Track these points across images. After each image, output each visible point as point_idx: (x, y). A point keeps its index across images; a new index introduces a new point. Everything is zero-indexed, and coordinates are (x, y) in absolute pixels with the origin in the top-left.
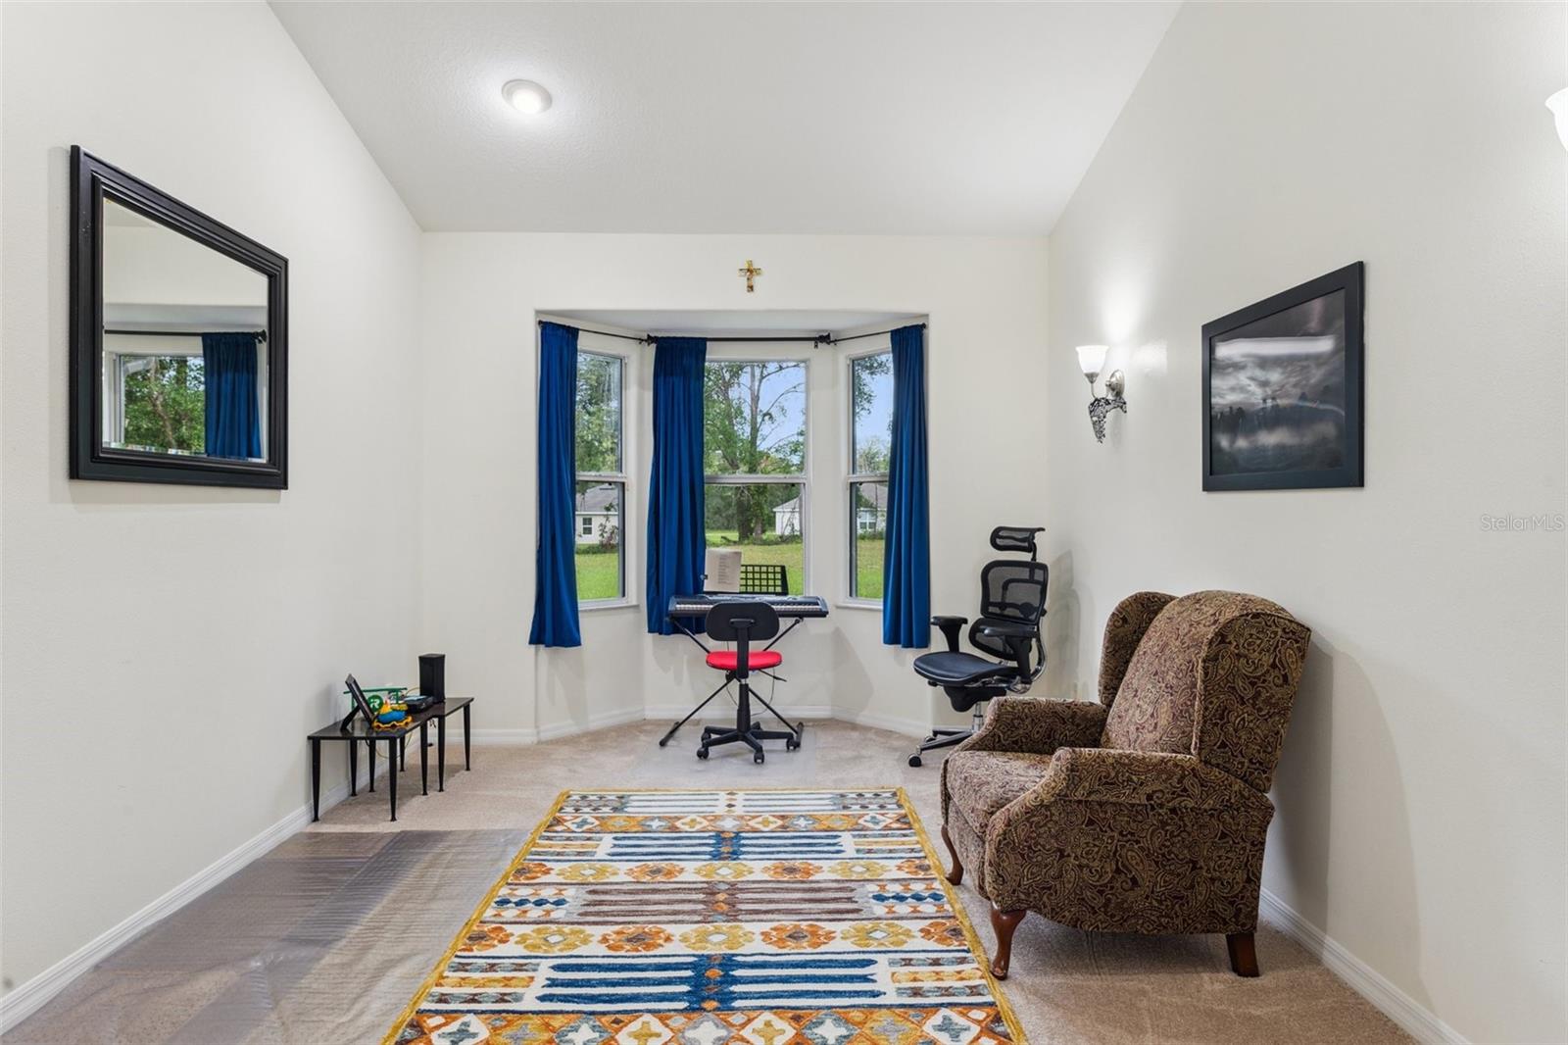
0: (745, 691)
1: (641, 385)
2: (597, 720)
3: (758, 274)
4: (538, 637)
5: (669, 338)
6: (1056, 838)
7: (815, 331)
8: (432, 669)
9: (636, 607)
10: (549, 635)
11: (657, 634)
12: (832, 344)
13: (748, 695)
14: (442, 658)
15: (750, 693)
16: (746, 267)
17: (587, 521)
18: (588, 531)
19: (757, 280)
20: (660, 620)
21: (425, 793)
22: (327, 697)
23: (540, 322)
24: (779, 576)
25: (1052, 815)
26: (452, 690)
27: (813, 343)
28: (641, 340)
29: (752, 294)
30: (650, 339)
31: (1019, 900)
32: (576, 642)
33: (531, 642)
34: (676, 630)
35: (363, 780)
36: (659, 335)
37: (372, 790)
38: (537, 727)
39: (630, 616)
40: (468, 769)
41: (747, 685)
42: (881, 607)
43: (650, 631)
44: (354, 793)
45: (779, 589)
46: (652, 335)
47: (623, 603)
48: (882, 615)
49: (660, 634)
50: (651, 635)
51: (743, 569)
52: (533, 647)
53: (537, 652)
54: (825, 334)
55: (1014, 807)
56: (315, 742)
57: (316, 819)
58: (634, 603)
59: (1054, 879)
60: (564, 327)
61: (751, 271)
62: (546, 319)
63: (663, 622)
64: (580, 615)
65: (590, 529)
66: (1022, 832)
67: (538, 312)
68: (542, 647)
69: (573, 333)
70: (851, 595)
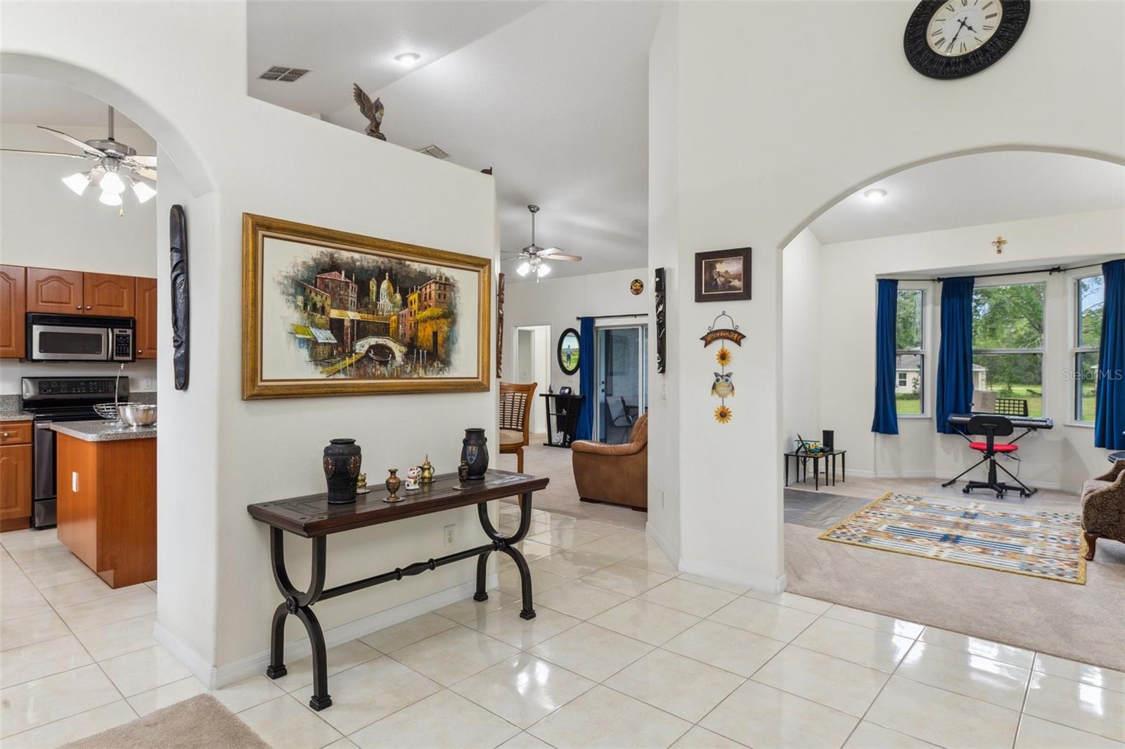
0: (993, 464)
1: (934, 303)
2: (906, 473)
3: (1005, 243)
4: (877, 428)
5: (951, 278)
6: (1117, 505)
7: (1050, 266)
8: (828, 436)
9: (931, 419)
10: (881, 428)
11: (942, 434)
12: (1062, 272)
13: (995, 467)
14: (832, 432)
15: (997, 466)
16: (997, 240)
17: (903, 376)
18: (903, 383)
19: (1004, 247)
20: (944, 426)
21: (827, 485)
22: (790, 441)
23: (878, 280)
24: (1022, 406)
25: (1115, 495)
26: (837, 446)
27: (1048, 273)
28: (934, 280)
29: (1000, 254)
30: (939, 280)
31: (1096, 528)
32: (896, 432)
33: (872, 431)
34: (954, 432)
35: (801, 478)
36: (945, 277)
37: (804, 481)
38: (875, 471)
39: (926, 423)
40: (844, 481)
41: (994, 461)
42: (1094, 426)
43: (938, 431)
44: (798, 481)
45: (1022, 413)
46: (941, 277)
47: (923, 416)
48: (1094, 431)
49: (945, 433)
50: (939, 434)
51: (998, 401)
52: (873, 433)
53: (875, 436)
54: (1057, 267)
55: (1095, 492)
56: (787, 456)
57: (787, 486)
58: (929, 416)
59: (1115, 521)
60: (890, 280)
61: (1000, 242)
62: (880, 278)
63: (946, 427)
64: (898, 421)
65: (905, 382)
66: (1098, 501)
67: (877, 275)
68: (878, 434)
69: (895, 282)
70: (1076, 419)
